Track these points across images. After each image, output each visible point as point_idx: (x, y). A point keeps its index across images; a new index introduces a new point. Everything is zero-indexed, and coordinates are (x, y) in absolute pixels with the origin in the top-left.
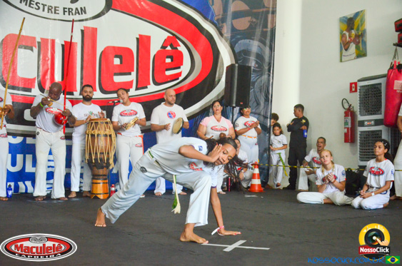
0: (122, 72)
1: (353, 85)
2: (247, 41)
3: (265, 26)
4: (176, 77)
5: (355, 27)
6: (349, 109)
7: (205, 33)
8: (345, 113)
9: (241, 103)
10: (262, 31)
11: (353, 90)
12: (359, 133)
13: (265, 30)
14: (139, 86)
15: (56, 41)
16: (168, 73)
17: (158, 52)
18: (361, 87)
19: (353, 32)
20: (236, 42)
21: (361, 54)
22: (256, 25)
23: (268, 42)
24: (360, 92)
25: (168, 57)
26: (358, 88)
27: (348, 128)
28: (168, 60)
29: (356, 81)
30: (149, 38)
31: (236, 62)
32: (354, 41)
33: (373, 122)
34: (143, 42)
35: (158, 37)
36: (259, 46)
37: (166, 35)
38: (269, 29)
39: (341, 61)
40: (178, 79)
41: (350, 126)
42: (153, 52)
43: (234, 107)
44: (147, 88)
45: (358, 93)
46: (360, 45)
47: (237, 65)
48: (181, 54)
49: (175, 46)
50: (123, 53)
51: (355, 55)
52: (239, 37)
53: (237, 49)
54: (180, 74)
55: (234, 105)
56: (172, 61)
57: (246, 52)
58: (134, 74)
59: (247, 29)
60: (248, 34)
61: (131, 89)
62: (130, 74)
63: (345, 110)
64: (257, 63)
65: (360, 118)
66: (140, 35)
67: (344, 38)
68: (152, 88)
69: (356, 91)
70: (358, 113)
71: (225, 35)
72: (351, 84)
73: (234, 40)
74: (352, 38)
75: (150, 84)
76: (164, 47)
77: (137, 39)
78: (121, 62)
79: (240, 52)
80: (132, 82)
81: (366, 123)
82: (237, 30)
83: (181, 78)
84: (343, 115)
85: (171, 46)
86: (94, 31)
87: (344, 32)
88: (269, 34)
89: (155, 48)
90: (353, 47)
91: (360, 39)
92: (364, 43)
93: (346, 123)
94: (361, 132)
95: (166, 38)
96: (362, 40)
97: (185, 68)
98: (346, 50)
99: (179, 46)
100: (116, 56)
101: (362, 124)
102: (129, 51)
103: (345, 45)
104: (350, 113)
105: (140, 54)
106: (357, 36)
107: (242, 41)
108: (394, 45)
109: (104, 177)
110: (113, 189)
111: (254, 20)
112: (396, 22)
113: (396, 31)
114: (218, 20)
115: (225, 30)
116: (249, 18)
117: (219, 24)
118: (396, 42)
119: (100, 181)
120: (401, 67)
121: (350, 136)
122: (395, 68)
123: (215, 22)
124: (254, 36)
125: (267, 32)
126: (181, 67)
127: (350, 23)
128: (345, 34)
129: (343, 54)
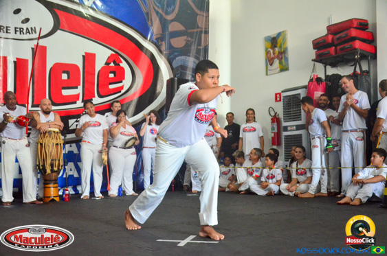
0: (70, 86)
1: (278, 96)
2: (183, 57)
3: (199, 44)
4: (118, 90)
5: (278, 45)
6: (275, 116)
7: (144, 51)
8: (272, 119)
10: (197, 48)
11: (278, 99)
12: (283, 137)
13: (199, 47)
14: (85, 99)
15: (8, 58)
16: (111, 87)
17: (103, 68)
18: (284, 97)
19: (277, 50)
20: (174, 58)
21: (284, 69)
22: (191, 43)
24: (283, 102)
25: (111, 73)
26: (282, 98)
27: (274, 133)
28: (111, 75)
29: (280, 92)
30: (94, 55)
31: (175, 76)
32: (278, 57)
33: (294, 127)
34: (89, 59)
35: (102, 54)
37: (110, 53)
38: (202, 47)
39: (267, 74)
40: (120, 92)
41: (276, 131)
42: (98, 68)
44: (92, 100)
45: (281, 103)
46: (283, 60)
47: (176, 78)
48: (123, 69)
49: (117, 62)
50: (70, 69)
51: (279, 69)
52: (176, 54)
53: (175, 65)
54: (122, 88)
56: (115, 76)
57: (184, 67)
58: (80, 88)
59: (184, 47)
60: (185, 51)
61: (77, 102)
62: (77, 88)
63: (271, 117)
65: (284, 124)
66: (86, 53)
67: (269, 55)
68: (97, 100)
69: (280, 100)
70: (282, 120)
71: (164, 52)
72: (276, 94)
73: (172, 56)
74: (276, 55)
75: (95, 97)
76: (107, 63)
77: (83, 56)
78: (68, 77)
79: (178, 67)
81: (289, 128)
82: (174, 48)
83: (123, 91)
84: (270, 121)
85: (114, 62)
86: (44, 49)
87: (269, 49)
88: (202, 54)
89: (99, 64)
90: (277, 62)
92: (287, 59)
93: (273, 128)
94: (286, 136)
95: (109, 55)
96: (285, 56)
97: (127, 82)
99: (121, 62)
100: (64, 72)
101: (286, 129)
102: (76, 67)
103: (270, 61)
104: (276, 119)
105: (86, 70)
106: (280, 53)
107: (179, 57)
108: (313, 60)
109: (55, 181)
110: (67, 192)
111: (190, 39)
112: (313, 41)
113: (314, 49)
114: (157, 39)
115: (163, 48)
116: (185, 37)
117: (158, 42)
118: (314, 57)
119: (51, 185)
120: (319, 80)
121: (276, 140)
122: (314, 80)
123: (155, 40)
124: (190, 53)
125: (200, 49)
126: (123, 81)
127: (274, 42)
128: (269, 51)
129: (269, 69)
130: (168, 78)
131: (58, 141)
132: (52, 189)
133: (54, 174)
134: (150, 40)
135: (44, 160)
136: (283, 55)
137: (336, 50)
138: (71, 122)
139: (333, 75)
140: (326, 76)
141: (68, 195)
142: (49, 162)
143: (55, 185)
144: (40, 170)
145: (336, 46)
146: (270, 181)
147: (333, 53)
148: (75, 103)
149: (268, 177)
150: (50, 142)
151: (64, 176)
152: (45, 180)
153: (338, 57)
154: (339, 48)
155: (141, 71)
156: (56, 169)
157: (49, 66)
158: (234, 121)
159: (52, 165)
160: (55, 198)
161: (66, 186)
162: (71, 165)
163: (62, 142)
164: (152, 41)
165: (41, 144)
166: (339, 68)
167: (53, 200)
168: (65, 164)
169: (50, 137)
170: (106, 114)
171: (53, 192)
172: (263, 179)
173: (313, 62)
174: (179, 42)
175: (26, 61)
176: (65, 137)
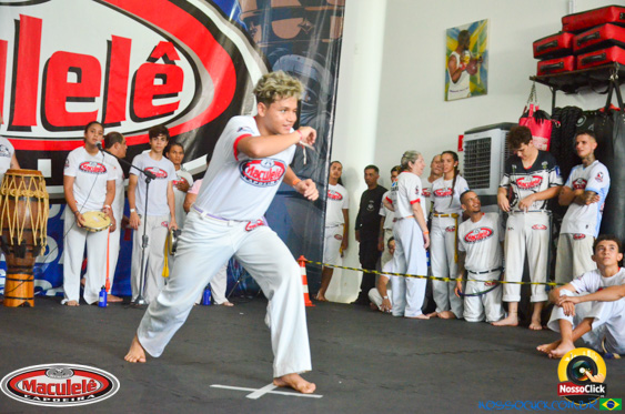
0: (80, 96)
2: (293, 57)
3: (326, 34)
4: (169, 110)
5: (471, 46)
10: (321, 42)
13: (324, 41)
16: (156, 102)
17: (143, 66)
18: (467, 142)
19: (468, 54)
20: (276, 58)
21: (479, 90)
22: (311, 32)
23: (328, 60)
25: (158, 76)
28: (158, 82)
32: (468, 69)
34: (119, 48)
35: (144, 42)
36: (313, 68)
37: (157, 39)
38: (330, 41)
39: (446, 99)
40: (172, 113)
42: (133, 67)
44: (119, 124)
46: (478, 75)
48: (180, 72)
49: (170, 58)
50: (82, 64)
51: (468, 91)
52: (281, 49)
54: (176, 105)
56: (164, 83)
58: (99, 100)
59: (295, 38)
60: (298, 46)
62: (93, 100)
64: (309, 94)
66: (114, 37)
67: (452, 63)
68: (128, 126)
71: (259, 45)
72: (460, 137)
73: (272, 54)
74: (466, 64)
75: (125, 119)
76: (152, 59)
77: (109, 42)
78: (79, 80)
80: (95, 113)
82: (278, 38)
83: (177, 113)
85: (165, 58)
86: (37, 23)
87: (454, 53)
88: (330, 49)
89: (137, 59)
90: (466, 78)
91: (477, 65)
92: (484, 73)
95: (156, 44)
96: (482, 68)
97: (185, 97)
98: (455, 82)
99: (179, 59)
100: (72, 70)
102: (94, 61)
103: (453, 75)
105: (112, 65)
106: (474, 61)
107: (287, 57)
108: (531, 78)
111: (308, 24)
112: (535, 44)
113: (535, 57)
114: (246, 19)
115: (258, 38)
116: (300, 20)
117: (248, 26)
118: (534, 73)
120: (540, 115)
122: (530, 115)
123: (242, 22)
124: (306, 50)
125: (327, 44)
126: (179, 94)
127: (463, 39)
128: (454, 56)
129: (450, 88)
134: (232, 22)
136: (479, 66)
137: (575, 61)
139: (568, 108)
140: (555, 110)
145: (576, 55)
147: (570, 68)
153: (578, 74)
154: (581, 58)
155: (212, 77)
157: (44, 56)
164: (236, 23)
166: (579, 96)
173: (532, 82)
174: (287, 29)
175: (3, 44)
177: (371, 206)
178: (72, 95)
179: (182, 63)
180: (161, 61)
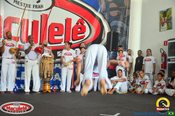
0: (58, 34)
2: (116, 21)
3: (125, 14)
5: (167, 16)
6: (163, 53)
7: (97, 17)
8: (162, 55)
9: (114, 50)
10: (123, 16)
11: (166, 44)
12: (168, 64)
13: (124, 16)
14: (66, 41)
15: (29, 20)
16: (79, 35)
17: (75, 26)
18: (169, 43)
19: (166, 18)
21: (170, 28)
22: (121, 14)
23: (126, 22)
24: (169, 46)
25: (79, 28)
27: (163, 62)
28: (79, 30)
29: (167, 40)
30: (71, 19)
31: (111, 30)
33: (174, 59)
34: (68, 21)
35: (75, 19)
36: (122, 24)
38: (126, 16)
39: (160, 31)
40: (83, 38)
41: (164, 61)
43: (110, 51)
45: (167, 46)
47: (112, 32)
48: (85, 27)
49: (82, 23)
50: (59, 26)
51: (167, 28)
52: (112, 19)
53: (111, 25)
54: (84, 36)
55: (111, 50)
56: (81, 30)
57: (116, 26)
58: (63, 35)
59: (117, 16)
60: (117, 18)
61: (62, 43)
62: (62, 35)
63: (161, 54)
64: (121, 31)
65: (168, 58)
66: (67, 18)
67: (161, 21)
70: (167, 55)
71: (107, 18)
72: (165, 42)
73: (110, 21)
74: (165, 21)
75: (70, 40)
76: (77, 24)
77: (66, 20)
78: (58, 30)
79: (113, 26)
80: (62, 39)
81: (171, 60)
82: (111, 16)
83: (85, 38)
84: (161, 56)
85: (81, 23)
86: (47, 16)
87: (162, 18)
88: (126, 19)
89: (73, 24)
92: (171, 23)
93: (162, 60)
95: (78, 19)
97: (87, 33)
100: (56, 28)
101: (169, 60)
102: (62, 25)
103: (162, 24)
104: (164, 55)
106: (168, 20)
107: (114, 21)
109: (49, 82)
110: (55, 88)
111: (120, 12)
114: (103, 11)
115: (106, 16)
116: (117, 11)
117: (104, 13)
119: (47, 84)
121: (164, 66)
123: (102, 12)
124: (119, 19)
125: (125, 17)
126: (85, 33)
127: (165, 14)
128: (162, 19)
129: (161, 28)
130: (108, 32)
131: (51, 62)
132: (47, 86)
133: (48, 79)
134: (99, 12)
135: (43, 71)
138: (58, 52)
141: (55, 89)
142: (46, 72)
143: (49, 84)
144: (42, 76)
146: (159, 87)
148: (61, 43)
149: (158, 85)
150: (47, 62)
151: (54, 80)
152: (44, 81)
155: (94, 28)
156: (49, 76)
158: (141, 55)
159: (47, 74)
160: (49, 91)
161: (54, 85)
162: (57, 74)
163: (53, 63)
164: (100, 13)
165: (43, 63)
167: (47, 92)
168: (54, 74)
169: (47, 60)
170: (76, 49)
171: (48, 87)
172: (155, 86)
174: (114, 14)
175: (38, 22)
176: (55, 60)
177: (139, 61)
178: (56, 34)
179: (85, 24)
180: (80, 24)
